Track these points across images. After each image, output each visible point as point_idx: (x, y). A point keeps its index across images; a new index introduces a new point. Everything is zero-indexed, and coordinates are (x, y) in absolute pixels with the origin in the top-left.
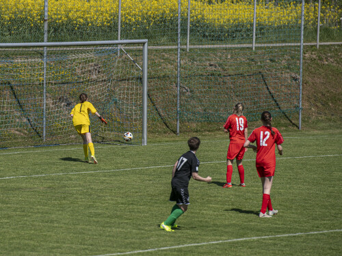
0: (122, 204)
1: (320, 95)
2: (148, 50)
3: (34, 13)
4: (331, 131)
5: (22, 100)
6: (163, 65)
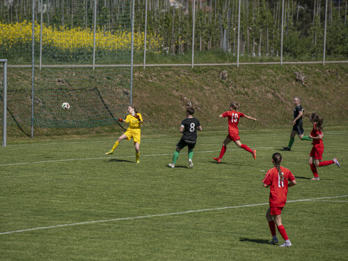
1: (146, 106)
2: (8, 68)
4: (155, 136)
6: (20, 80)
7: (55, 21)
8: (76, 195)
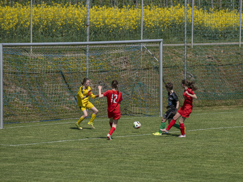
0: (145, 160)
2: (163, 47)
3: (80, 20)
5: (71, 84)
6: (174, 58)
7: (206, 4)
8: (225, 160)
